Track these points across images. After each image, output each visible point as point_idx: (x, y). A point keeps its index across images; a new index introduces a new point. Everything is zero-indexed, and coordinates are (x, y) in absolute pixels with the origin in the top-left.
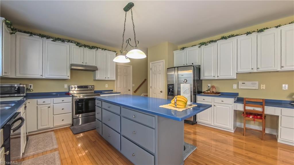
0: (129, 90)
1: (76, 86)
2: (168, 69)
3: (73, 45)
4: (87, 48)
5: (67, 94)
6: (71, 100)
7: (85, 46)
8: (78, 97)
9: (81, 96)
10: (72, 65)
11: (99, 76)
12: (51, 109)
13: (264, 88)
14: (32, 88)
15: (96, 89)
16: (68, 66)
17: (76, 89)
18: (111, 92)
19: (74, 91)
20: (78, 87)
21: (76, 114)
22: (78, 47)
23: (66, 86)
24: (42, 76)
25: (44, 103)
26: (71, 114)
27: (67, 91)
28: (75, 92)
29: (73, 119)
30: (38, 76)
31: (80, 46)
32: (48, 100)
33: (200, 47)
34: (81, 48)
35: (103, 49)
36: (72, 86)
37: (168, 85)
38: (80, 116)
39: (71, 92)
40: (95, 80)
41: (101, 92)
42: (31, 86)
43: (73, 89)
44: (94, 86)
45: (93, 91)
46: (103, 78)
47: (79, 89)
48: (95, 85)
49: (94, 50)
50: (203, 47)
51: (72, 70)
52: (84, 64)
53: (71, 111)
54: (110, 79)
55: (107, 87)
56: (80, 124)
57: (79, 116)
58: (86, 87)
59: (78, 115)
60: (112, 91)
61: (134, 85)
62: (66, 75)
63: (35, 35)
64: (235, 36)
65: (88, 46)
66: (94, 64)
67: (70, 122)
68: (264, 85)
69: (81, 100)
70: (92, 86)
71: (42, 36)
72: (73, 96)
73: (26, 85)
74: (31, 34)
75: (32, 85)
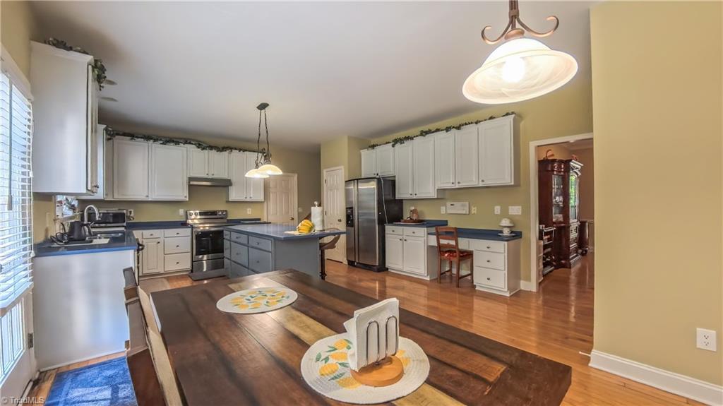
0: (293, 219)
1: (198, 211)
2: (346, 181)
3: (192, 148)
4: (214, 151)
5: (184, 224)
6: (189, 233)
7: (211, 148)
8: (202, 228)
9: (207, 227)
10: (191, 179)
11: (234, 195)
12: (160, 246)
13: (475, 212)
14: (132, 215)
15: (230, 217)
16: (185, 180)
17: (199, 217)
18: (257, 221)
19: (195, 219)
20: (201, 214)
21: (198, 254)
22: (200, 150)
23: (181, 212)
24: (147, 196)
25: (152, 237)
26: (190, 254)
27: (183, 219)
28: (196, 221)
29: (192, 262)
30: (143, 198)
31: (203, 149)
32: (157, 233)
33: (393, 146)
34: (204, 151)
35: (240, 150)
36: (192, 212)
37: (347, 208)
38: (205, 257)
39: (190, 222)
40: (228, 202)
41: (238, 222)
42: (131, 212)
43: (193, 217)
44: (226, 211)
45: (225, 221)
46: (242, 199)
47: (203, 217)
48: (228, 211)
49: (226, 153)
50: (398, 145)
51: (190, 186)
52: (210, 177)
53: (189, 250)
54: (253, 200)
55: (249, 213)
56: (205, 270)
57: (203, 257)
58: (214, 213)
59: (201, 256)
60: (259, 219)
61: (300, 210)
62: (183, 195)
63: (138, 137)
64: (433, 132)
65: (216, 147)
66: (225, 177)
67: (188, 266)
68: (475, 208)
69: (205, 234)
70: (223, 211)
71: (147, 138)
72: (192, 227)
73: (127, 211)
74: (133, 136)
75: (132, 210)
